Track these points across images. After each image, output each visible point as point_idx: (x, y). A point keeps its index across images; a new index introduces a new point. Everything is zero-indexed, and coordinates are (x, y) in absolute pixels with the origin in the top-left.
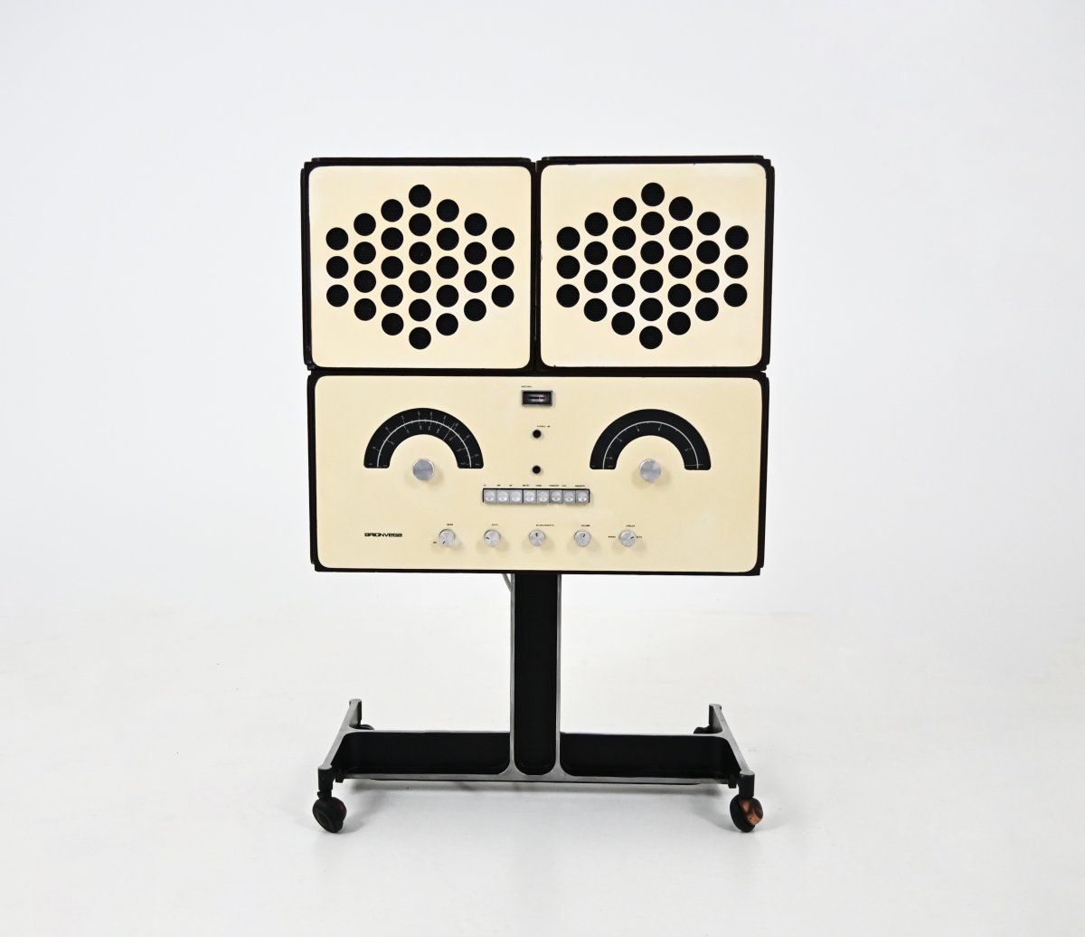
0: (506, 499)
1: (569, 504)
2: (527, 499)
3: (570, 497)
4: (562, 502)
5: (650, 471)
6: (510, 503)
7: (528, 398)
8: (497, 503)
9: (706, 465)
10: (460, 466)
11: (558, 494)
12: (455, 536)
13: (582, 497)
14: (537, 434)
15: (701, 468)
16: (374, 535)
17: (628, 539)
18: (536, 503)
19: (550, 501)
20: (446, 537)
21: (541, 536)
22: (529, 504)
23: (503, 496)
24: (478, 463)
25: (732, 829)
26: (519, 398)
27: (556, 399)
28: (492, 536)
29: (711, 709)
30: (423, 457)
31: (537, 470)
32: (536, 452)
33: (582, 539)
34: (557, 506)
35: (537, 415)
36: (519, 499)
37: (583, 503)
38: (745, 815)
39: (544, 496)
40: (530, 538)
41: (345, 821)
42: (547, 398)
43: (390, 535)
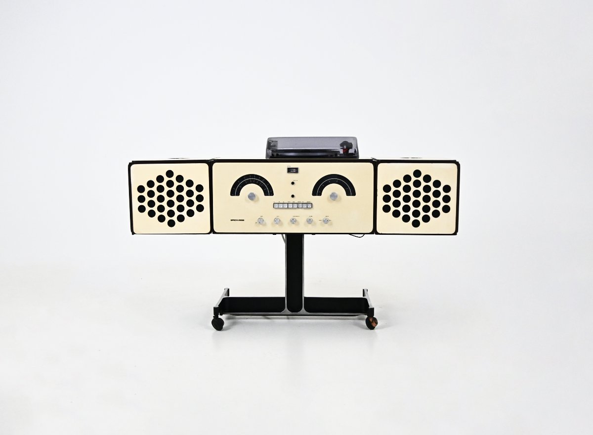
0: (282, 207)
1: (304, 208)
2: (289, 207)
3: (305, 206)
4: (302, 208)
5: (333, 196)
6: (283, 208)
7: (290, 170)
8: (278, 208)
9: (354, 194)
10: (265, 195)
11: (301, 205)
12: (263, 220)
13: (310, 206)
14: (293, 183)
15: (352, 195)
16: (234, 220)
17: (326, 221)
18: (293, 208)
19: (298, 208)
20: (261, 221)
21: (294, 220)
22: (290, 208)
23: (281, 206)
24: (272, 194)
25: (367, 329)
26: (286, 170)
27: (300, 170)
28: (277, 221)
29: (363, 290)
30: (252, 192)
31: (293, 196)
32: (293, 190)
33: (309, 221)
34: (300, 210)
35: (293, 177)
36: (286, 207)
37: (310, 208)
38: (371, 324)
39: (296, 206)
40: (291, 221)
41: (224, 326)
42: (296, 170)
43: (240, 220)
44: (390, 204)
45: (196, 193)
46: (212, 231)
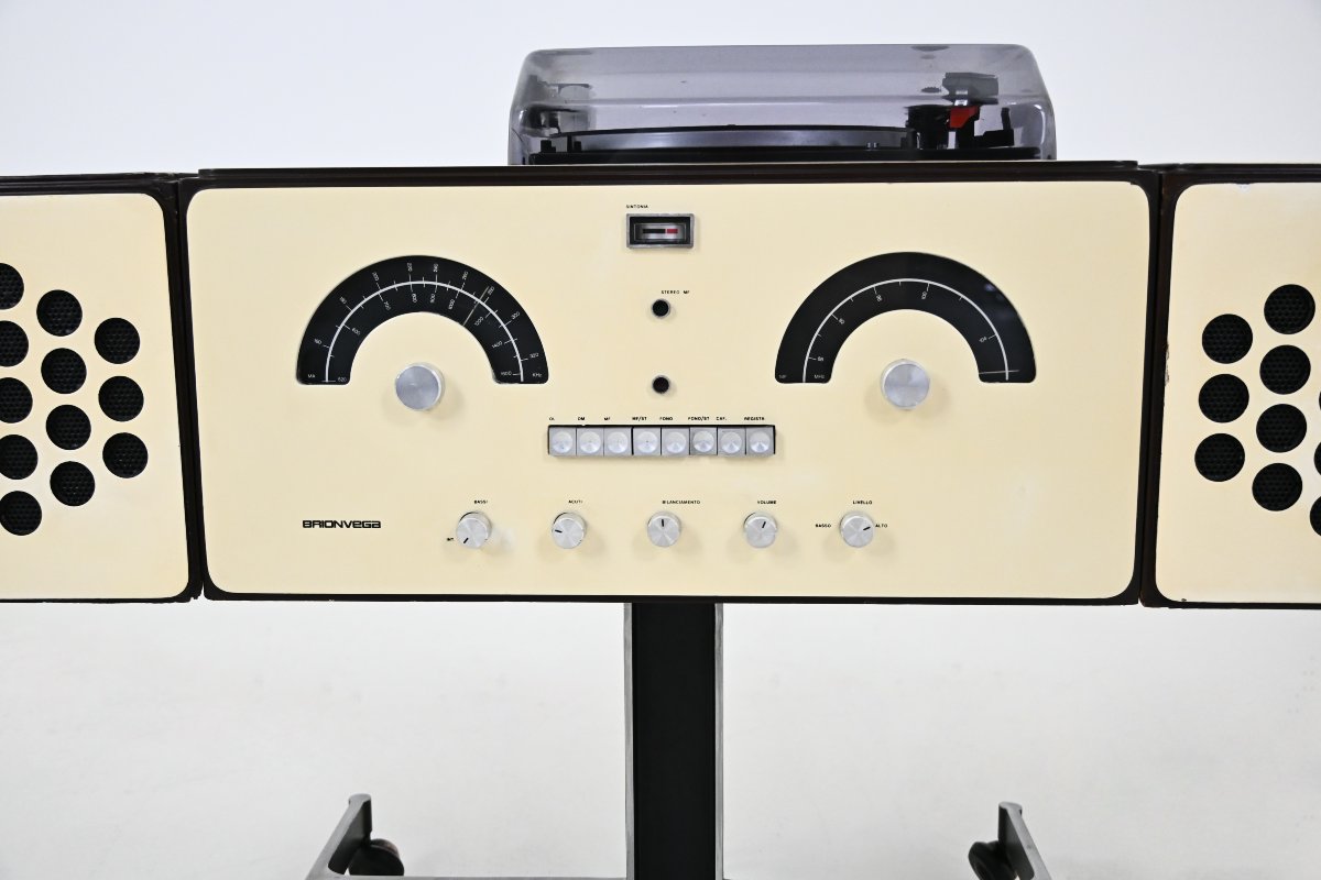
0: (595, 448)
1: (730, 457)
2: (640, 448)
3: (733, 441)
4: (717, 452)
5: (905, 385)
6: (604, 455)
7: (640, 230)
8: (576, 455)
9: (1025, 370)
10: (500, 379)
11: (709, 435)
12: (490, 525)
13: (760, 441)
14: (661, 308)
15: (1014, 379)
16: (322, 524)
17: (859, 531)
18: (661, 455)
19: (691, 451)
20: (474, 528)
21: (672, 524)
22: (647, 457)
23: (593, 443)
24: (537, 371)
26: (621, 231)
27: (700, 231)
28: (570, 527)
30: (422, 360)
31: (661, 385)
32: (661, 346)
33: (760, 530)
34: (705, 461)
35: (660, 268)
36: (624, 448)
37: (761, 456)
39: (677, 441)
40: (650, 530)
42: (681, 230)
43: (355, 524)
44: (1243, 428)
45: (99, 371)
46: (199, 583)
